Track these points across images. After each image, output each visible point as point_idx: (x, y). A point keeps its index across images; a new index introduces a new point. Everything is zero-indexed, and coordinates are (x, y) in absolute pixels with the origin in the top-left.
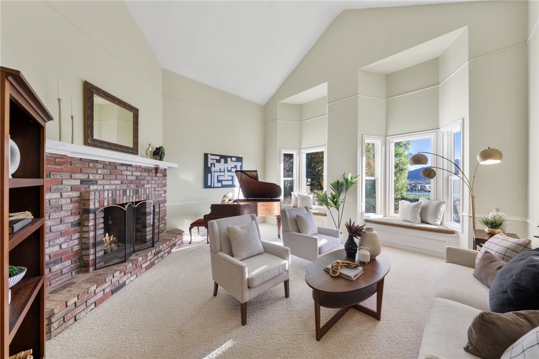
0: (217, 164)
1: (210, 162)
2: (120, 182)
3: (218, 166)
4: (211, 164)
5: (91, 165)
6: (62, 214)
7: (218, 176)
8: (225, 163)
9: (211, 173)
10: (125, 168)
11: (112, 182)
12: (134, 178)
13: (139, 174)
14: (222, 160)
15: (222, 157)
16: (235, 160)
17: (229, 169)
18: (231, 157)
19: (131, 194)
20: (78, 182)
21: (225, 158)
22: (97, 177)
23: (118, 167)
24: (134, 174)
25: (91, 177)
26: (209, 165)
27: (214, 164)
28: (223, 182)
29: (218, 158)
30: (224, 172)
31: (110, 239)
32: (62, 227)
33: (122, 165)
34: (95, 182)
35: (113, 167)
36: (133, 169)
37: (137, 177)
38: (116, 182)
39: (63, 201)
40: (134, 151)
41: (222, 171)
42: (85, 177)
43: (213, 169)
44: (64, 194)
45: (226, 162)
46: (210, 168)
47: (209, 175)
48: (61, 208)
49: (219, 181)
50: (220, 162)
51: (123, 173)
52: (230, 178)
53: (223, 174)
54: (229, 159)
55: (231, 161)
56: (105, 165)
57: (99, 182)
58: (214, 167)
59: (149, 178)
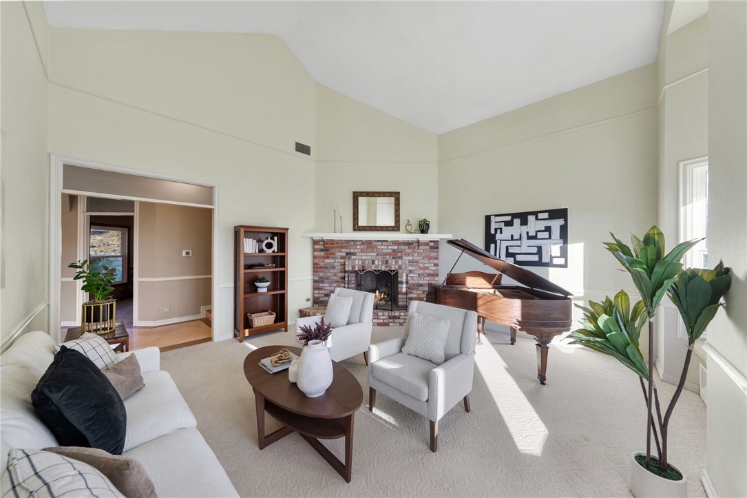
0: (506, 229)
1: (493, 226)
2: (375, 254)
3: (508, 231)
4: (496, 230)
5: (352, 243)
6: (336, 271)
7: (507, 247)
8: (522, 224)
9: (495, 242)
10: (380, 243)
11: (368, 254)
12: (389, 251)
13: (396, 247)
14: (517, 222)
15: (514, 216)
16: (547, 217)
17: (532, 234)
18: (535, 213)
19: (380, 264)
20: (344, 254)
21: (523, 218)
22: (356, 251)
23: (373, 243)
24: (389, 247)
25: (352, 251)
26: (493, 232)
27: (501, 229)
28: (517, 256)
29: (508, 218)
30: (520, 239)
31: (380, 296)
32: (335, 278)
33: (378, 241)
34: (354, 254)
35: (369, 244)
36: (388, 244)
37: (394, 250)
38: (372, 254)
39: (336, 264)
40: (396, 228)
41: (514, 238)
42: (348, 251)
43: (498, 236)
44: (337, 260)
45: (524, 222)
46: (494, 235)
47: (492, 246)
48: (334, 268)
49: (509, 255)
50: (512, 225)
51: (378, 247)
52: (535, 250)
53: (518, 243)
54: (531, 218)
55: (537, 219)
56: (362, 242)
57: (358, 254)
58: (501, 233)
59: (408, 251)
